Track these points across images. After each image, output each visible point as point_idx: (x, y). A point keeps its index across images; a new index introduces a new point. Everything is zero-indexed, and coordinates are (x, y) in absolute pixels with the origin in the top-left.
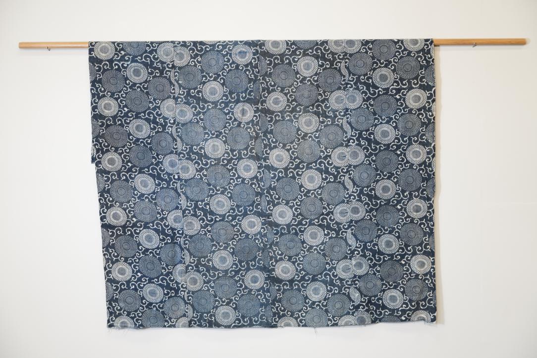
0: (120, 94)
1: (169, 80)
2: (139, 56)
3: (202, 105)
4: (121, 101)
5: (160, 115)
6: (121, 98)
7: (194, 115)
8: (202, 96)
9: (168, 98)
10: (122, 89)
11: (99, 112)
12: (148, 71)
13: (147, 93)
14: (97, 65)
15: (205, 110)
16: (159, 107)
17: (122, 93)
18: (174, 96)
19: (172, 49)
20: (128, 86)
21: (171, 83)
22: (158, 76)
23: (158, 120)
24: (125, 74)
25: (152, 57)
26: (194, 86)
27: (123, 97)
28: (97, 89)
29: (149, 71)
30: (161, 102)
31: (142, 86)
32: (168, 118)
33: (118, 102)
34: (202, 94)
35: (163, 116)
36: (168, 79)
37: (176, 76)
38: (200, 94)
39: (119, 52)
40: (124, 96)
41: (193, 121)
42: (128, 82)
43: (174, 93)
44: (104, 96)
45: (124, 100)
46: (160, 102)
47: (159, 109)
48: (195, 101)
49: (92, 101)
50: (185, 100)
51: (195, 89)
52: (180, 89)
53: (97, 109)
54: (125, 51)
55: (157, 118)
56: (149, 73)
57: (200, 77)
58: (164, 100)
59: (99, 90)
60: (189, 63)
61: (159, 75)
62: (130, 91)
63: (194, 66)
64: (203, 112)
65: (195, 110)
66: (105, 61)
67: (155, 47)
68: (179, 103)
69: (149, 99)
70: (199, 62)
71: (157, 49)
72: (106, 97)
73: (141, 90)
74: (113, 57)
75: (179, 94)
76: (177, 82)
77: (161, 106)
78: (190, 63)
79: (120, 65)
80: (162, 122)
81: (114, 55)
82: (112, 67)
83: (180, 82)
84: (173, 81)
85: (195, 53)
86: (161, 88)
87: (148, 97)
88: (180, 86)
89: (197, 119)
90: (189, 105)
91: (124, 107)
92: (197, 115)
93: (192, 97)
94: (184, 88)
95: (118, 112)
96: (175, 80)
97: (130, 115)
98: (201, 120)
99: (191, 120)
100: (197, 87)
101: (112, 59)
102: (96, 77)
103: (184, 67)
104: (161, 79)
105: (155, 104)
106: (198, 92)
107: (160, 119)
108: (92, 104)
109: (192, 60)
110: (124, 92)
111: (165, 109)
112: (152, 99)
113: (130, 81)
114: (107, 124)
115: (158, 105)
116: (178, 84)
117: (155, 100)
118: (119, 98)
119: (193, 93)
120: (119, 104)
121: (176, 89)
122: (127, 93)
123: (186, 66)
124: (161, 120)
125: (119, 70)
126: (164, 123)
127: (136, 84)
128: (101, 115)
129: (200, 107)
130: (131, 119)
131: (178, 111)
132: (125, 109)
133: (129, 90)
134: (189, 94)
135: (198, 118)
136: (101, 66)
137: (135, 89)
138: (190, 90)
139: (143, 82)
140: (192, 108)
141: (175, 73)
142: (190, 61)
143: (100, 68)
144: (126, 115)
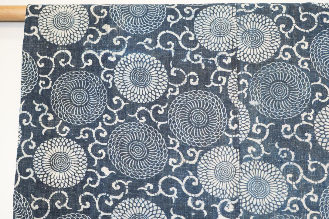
0: (94, 131)
1: (224, 96)
2: (149, 36)
3: (313, 165)
4: (95, 149)
5: (195, 190)
6: (97, 142)
7: (291, 192)
8: (314, 140)
9: (218, 144)
10: (101, 119)
11: (35, 175)
12: (169, 73)
13: (165, 131)
14: (41, 57)
15: (324, 179)
16: (194, 169)
17: (100, 127)
18: (236, 140)
19: (234, 20)
20: (115, 111)
21: (228, 104)
22: (196, 87)
23: (190, 203)
24: (110, 81)
25: (180, 38)
26: (291, 114)
27: (102, 140)
28: (36, 115)
29: (173, 73)
30: (201, 155)
31: (150, 112)
32: (218, 200)
33: (86, 151)
34: (314, 136)
35: (206, 194)
36: (220, 95)
37: (241, 87)
38: (309, 136)
39: (99, 26)
40: (104, 135)
41: (288, 208)
42: (115, 99)
43: (237, 131)
44: (52, 134)
45: (102, 147)
46: (197, 153)
47: (195, 174)
48: (293, 153)
49: (20, 146)
50: (266, 150)
51: (293, 122)
52: (253, 122)
53: (32, 167)
54: (113, 25)
55: (188, 196)
56: (171, 78)
57: (306, 91)
58: (209, 149)
59: (40, 119)
60: (277, 54)
61: (196, 83)
62: (119, 123)
63: (290, 61)
64: (315, 186)
65: (294, 179)
66: (63, 47)
67: (190, 15)
68: (251, 159)
69: (169, 145)
70: (304, 53)
71: (193, 20)
72: (58, 136)
73: (149, 121)
74: (84, 39)
75: (251, 134)
76: (246, 102)
77: (201, 165)
78: (281, 56)
79: (100, 58)
80: (202, 208)
81: (87, 34)
82: (77, 62)
83: (253, 103)
84: (235, 100)
85: (292, 30)
86: (201, 118)
87: (167, 140)
88: (253, 113)
89: (299, 203)
90: (278, 166)
91: (101, 163)
92: (299, 193)
93: (284, 142)
94: (264, 120)
95: (85, 178)
96: (240, 97)
97: (115, 186)
98: (312, 209)
99: (284, 206)
100: (299, 116)
101: (79, 43)
102: (38, 87)
103: (263, 63)
104: (201, 95)
105: (183, 160)
106: (303, 130)
107: (195, 199)
108: (19, 154)
109: (284, 47)
110: (103, 125)
111: (211, 173)
112: (178, 145)
113: (122, 97)
114: (54, 209)
115: (193, 162)
116: (249, 107)
117: (183, 148)
118: (91, 140)
119: (287, 133)
120: (88, 156)
121: (242, 120)
122: (113, 127)
123: (268, 61)
124: (198, 203)
125: (95, 69)
126: (206, 213)
127: (136, 105)
128: (39, 183)
129: (306, 172)
130: (119, 197)
131: (245, 180)
132: (105, 170)
133: (117, 120)
134: (275, 135)
135: (303, 200)
136: (52, 60)
137: (134, 119)
138: (279, 124)
139: (156, 102)
140: (285, 172)
141: (239, 79)
142: (279, 49)
143: (48, 63)
144: (106, 186)
